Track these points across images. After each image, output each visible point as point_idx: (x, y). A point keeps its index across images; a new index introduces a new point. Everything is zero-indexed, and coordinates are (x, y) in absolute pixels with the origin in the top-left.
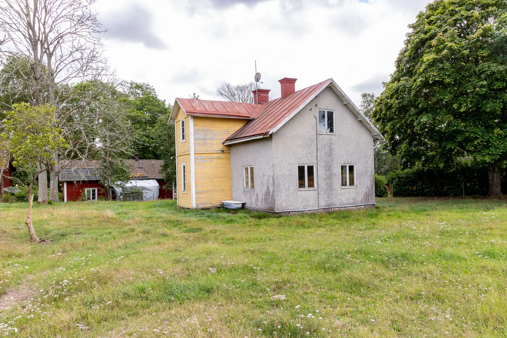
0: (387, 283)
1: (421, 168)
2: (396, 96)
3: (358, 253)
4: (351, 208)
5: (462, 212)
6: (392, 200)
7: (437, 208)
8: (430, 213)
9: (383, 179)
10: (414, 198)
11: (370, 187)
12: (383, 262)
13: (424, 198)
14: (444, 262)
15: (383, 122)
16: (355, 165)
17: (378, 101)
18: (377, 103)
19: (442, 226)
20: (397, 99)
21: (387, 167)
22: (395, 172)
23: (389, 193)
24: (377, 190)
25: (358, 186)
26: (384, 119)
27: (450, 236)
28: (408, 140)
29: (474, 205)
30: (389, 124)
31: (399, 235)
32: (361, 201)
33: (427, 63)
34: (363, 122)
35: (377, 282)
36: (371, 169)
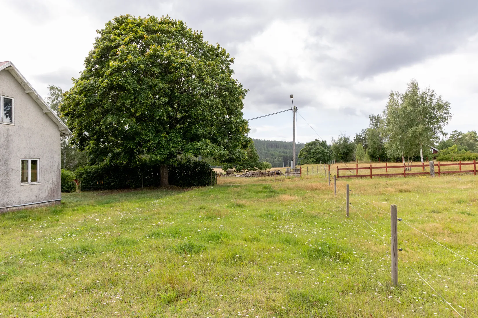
0: (65, 279)
1: (108, 164)
2: (84, 93)
3: (35, 254)
4: (33, 206)
5: (140, 201)
6: (79, 195)
7: (121, 199)
8: (112, 205)
9: (72, 174)
10: (101, 191)
11: (56, 183)
12: (62, 259)
13: (110, 191)
14: (121, 247)
15: (72, 117)
16: (38, 160)
17: (67, 95)
18: (65, 97)
19: (122, 215)
20: (85, 96)
21: (76, 162)
22: (84, 167)
23: (77, 187)
24: (65, 186)
25: (42, 181)
26: (72, 114)
27: (128, 223)
28: (95, 137)
29: (149, 195)
30: (77, 120)
31: (82, 228)
32: (45, 198)
33: (113, 68)
34: (49, 115)
35: (53, 281)
36: (57, 164)
